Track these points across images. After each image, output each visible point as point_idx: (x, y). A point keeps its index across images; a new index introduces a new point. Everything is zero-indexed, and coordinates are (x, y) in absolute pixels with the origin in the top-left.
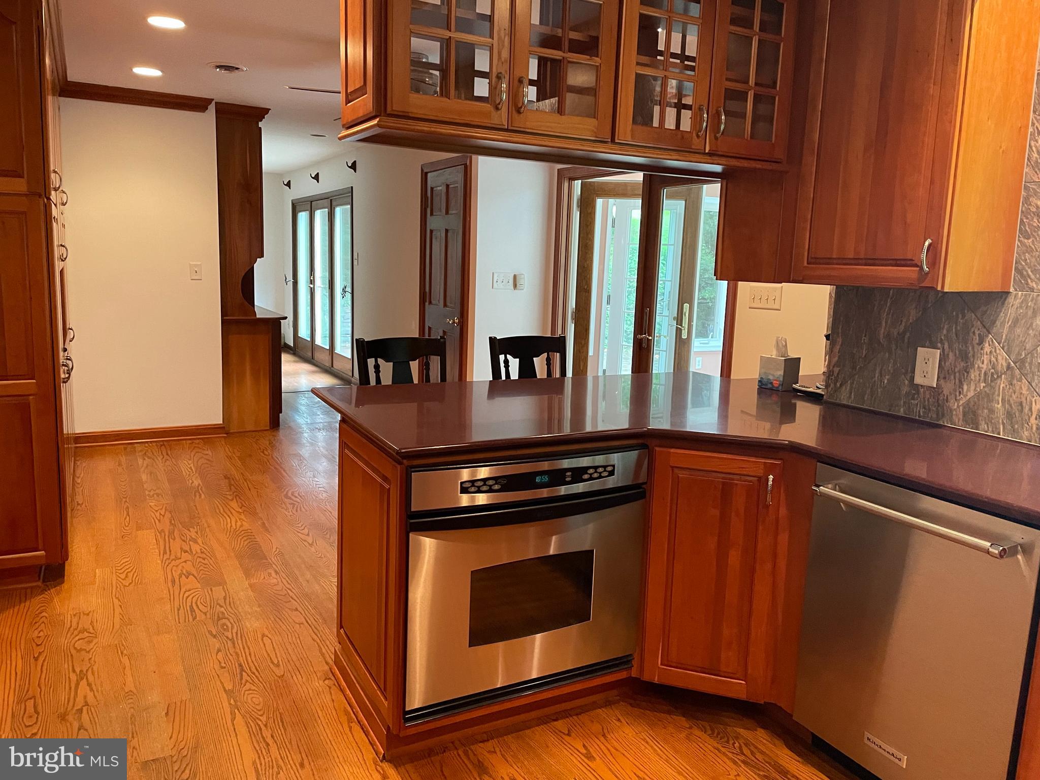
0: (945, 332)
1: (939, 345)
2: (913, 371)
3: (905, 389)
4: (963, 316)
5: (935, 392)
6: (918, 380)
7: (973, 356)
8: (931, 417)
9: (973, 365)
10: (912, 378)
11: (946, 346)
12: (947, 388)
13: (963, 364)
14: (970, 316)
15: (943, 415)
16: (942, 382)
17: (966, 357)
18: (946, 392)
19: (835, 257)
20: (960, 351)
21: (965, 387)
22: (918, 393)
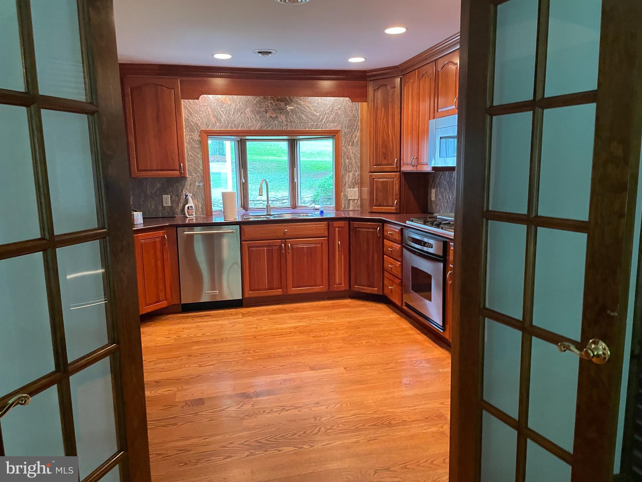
0: (170, 190)
1: (169, 194)
2: (162, 202)
3: (160, 209)
4: (175, 185)
5: (171, 207)
6: (165, 205)
7: (180, 195)
8: (171, 215)
9: (181, 198)
10: (163, 204)
11: (171, 193)
12: (174, 205)
13: (178, 198)
14: (177, 184)
15: (174, 214)
16: (172, 204)
17: (179, 196)
18: (174, 207)
19: (149, 169)
20: (176, 195)
21: (180, 205)
22: (165, 208)
